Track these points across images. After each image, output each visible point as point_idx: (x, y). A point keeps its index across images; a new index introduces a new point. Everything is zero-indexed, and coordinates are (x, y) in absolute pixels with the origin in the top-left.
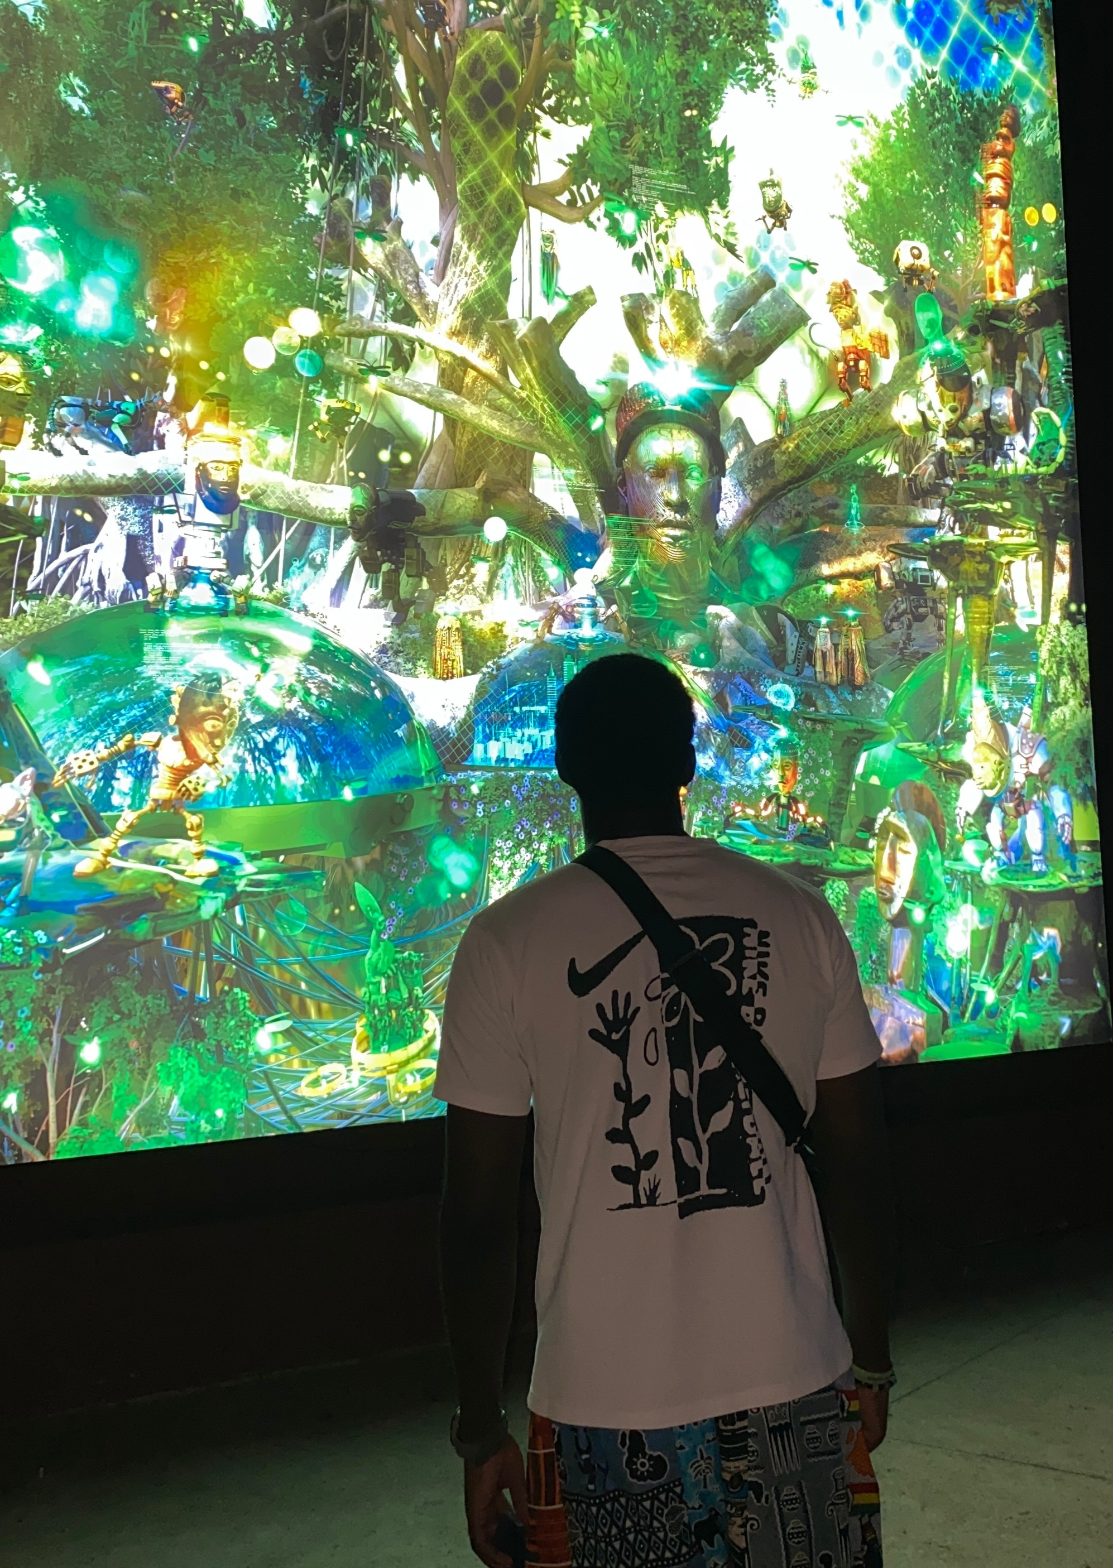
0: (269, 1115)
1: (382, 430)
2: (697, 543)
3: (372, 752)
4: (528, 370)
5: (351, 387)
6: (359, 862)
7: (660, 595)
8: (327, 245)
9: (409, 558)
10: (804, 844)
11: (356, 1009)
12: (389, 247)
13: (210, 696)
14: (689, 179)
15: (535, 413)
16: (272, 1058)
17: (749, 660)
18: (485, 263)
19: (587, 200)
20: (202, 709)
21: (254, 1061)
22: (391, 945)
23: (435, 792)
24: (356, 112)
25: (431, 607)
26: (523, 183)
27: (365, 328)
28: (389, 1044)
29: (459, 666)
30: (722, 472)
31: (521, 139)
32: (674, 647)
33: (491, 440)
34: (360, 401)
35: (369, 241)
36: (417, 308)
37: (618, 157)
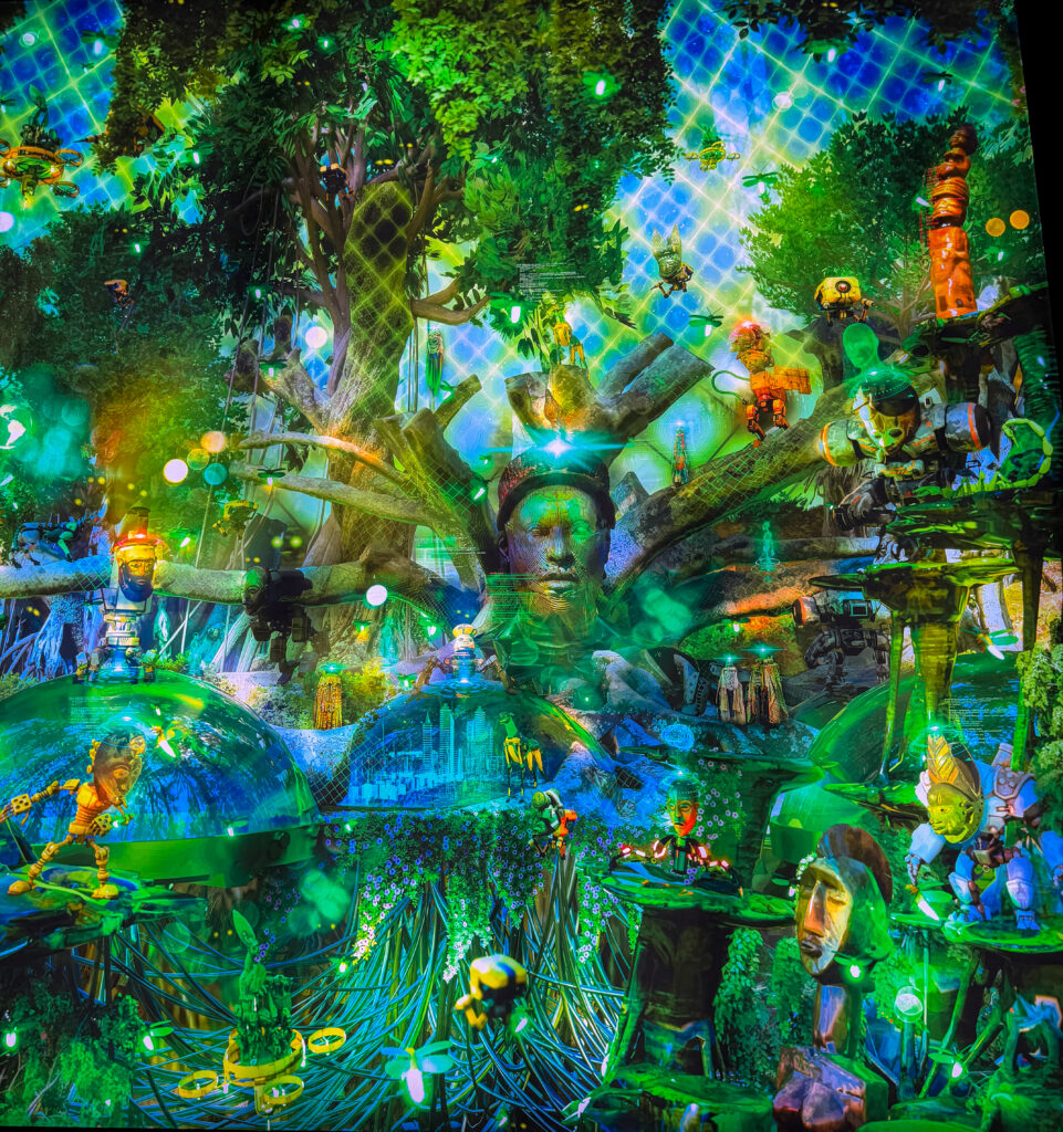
0: (148, 1110)
1: (277, 521)
2: (583, 594)
3: (255, 795)
4: (413, 456)
5: (250, 490)
6: (238, 892)
7: (541, 644)
8: (236, 379)
9: (296, 625)
10: (707, 888)
11: (229, 1023)
12: (288, 372)
13: (119, 749)
14: (578, 266)
15: (417, 491)
16: (155, 1060)
17: (640, 702)
18: (374, 371)
19: (474, 301)
20: (113, 760)
21: (140, 1061)
22: (263, 968)
23: (310, 830)
24: (265, 271)
25: (314, 667)
26: (412, 299)
27: (265, 440)
28: (259, 1057)
29: (338, 716)
30: (611, 523)
31: (410, 264)
32: (556, 692)
33: (375, 519)
34: (258, 499)
35: (271, 370)
36: (311, 418)
37: (505, 260)
